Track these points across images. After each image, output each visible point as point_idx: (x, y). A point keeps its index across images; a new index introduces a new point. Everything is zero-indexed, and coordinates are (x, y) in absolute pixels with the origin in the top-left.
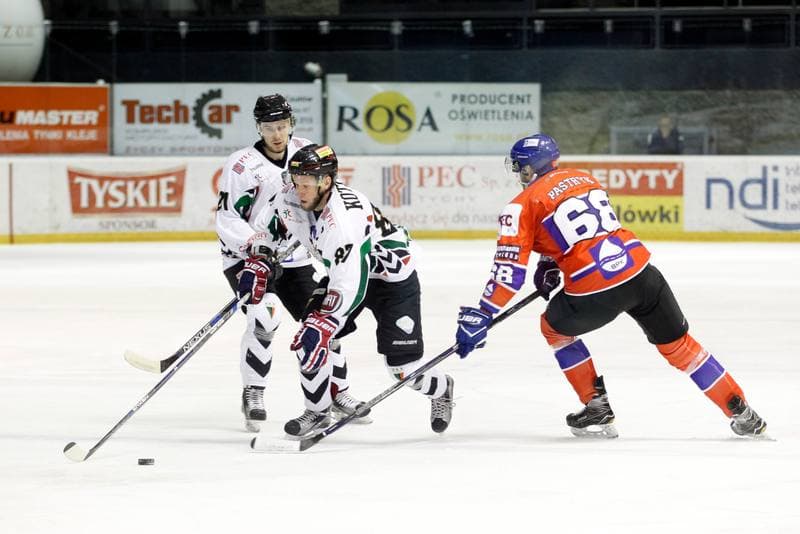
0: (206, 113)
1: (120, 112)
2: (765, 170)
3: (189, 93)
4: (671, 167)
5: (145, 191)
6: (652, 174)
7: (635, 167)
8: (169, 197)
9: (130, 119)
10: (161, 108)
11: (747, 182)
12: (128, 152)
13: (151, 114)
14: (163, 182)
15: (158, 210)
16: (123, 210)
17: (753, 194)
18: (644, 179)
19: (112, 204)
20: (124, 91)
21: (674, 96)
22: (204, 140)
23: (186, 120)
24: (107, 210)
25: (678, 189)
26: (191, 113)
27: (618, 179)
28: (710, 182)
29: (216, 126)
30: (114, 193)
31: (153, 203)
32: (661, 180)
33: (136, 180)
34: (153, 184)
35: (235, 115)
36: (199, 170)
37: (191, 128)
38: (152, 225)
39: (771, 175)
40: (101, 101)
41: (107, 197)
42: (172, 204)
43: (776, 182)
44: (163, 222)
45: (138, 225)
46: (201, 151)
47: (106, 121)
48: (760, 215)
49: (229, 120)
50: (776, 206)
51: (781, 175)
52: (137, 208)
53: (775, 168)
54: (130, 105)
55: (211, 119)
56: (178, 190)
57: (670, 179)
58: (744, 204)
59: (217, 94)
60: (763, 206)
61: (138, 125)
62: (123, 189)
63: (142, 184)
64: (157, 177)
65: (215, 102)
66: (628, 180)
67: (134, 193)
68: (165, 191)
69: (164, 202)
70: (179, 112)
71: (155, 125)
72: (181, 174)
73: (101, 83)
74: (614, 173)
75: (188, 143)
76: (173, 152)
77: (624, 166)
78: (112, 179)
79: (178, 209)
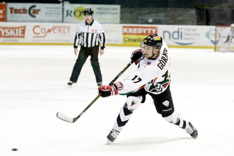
0: (32, 11)
1: (9, 11)
2: (179, 29)
3: (27, 6)
4: (154, 28)
5: (15, 32)
6: (149, 30)
7: (145, 28)
8: (22, 33)
9: (11, 12)
10: (20, 10)
11: (174, 32)
12: (11, 21)
13: (17, 11)
14: (20, 29)
15: (18, 37)
16: (9, 37)
17: (176, 36)
18: (147, 31)
19: (6, 35)
20: (10, 5)
21: (155, 9)
22: (31, 18)
23: (26, 13)
24: (5, 36)
26: (28, 11)
27: (140, 31)
28: (164, 32)
29: (34, 15)
30: (7, 32)
31: (17, 35)
32: (151, 31)
33: (13, 28)
34: (17, 30)
36: (29, 26)
37: (27, 15)
38: (17, 41)
39: (180, 31)
40: (3, 7)
41: (5, 33)
42: (22, 35)
43: (181, 33)
44: (20, 40)
45: (13, 41)
46: (30, 21)
47: (5, 13)
48: (177, 41)
49: (38, 13)
50: (181, 38)
51: (183, 31)
52: (13, 36)
53: (181, 29)
54: (11, 9)
55: (33, 13)
56: (24, 31)
57: (154, 31)
58: (173, 38)
59: (34, 6)
60: (178, 39)
61: (13, 14)
62: (9, 31)
63: (14, 30)
64: (18, 28)
65: (34, 8)
66: (143, 31)
67: (12, 32)
68: (20, 32)
69: (20, 35)
70: (24, 11)
71: (18, 14)
72: (24, 27)
73: (4, 3)
74: (139, 29)
75: (27, 19)
76: (23, 21)
77: (142, 27)
78: (6, 28)
79: (23, 37)
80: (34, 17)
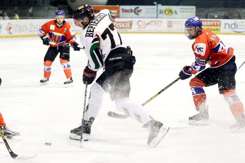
0: (136, 11)
1: (121, 11)
2: (235, 22)
3: (133, 7)
4: (218, 21)
5: (125, 25)
6: (215, 23)
7: (212, 21)
8: (130, 26)
9: (123, 12)
10: (128, 10)
11: (232, 24)
12: (123, 18)
13: (126, 11)
14: (129, 23)
15: (128, 28)
16: (121, 28)
17: (233, 26)
18: (214, 24)
19: (119, 27)
20: (122, 7)
21: (219, 9)
22: (136, 16)
23: (132, 12)
25: (220, 25)
26: (134, 11)
27: (209, 23)
28: (225, 24)
29: (138, 13)
30: (120, 25)
31: (127, 26)
32: (217, 24)
33: (124, 22)
34: (127, 23)
35: (141, 11)
36: (135, 21)
37: (133, 14)
38: (126, 30)
39: (236, 23)
40: (117, 9)
41: (119, 26)
43: (237, 25)
44: (129, 30)
45: (124, 31)
46: (135, 18)
47: (118, 12)
48: (234, 30)
49: (140, 12)
50: (237, 28)
51: (238, 23)
52: (124, 28)
53: (237, 22)
54: (123, 9)
56: (131, 24)
58: (232, 28)
59: (138, 8)
60: (235, 28)
61: (124, 13)
62: (121, 24)
64: (127, 22)
65: (138, 9)
66: (211, 24)
67: (123, 25)
68: (129, 25)
69: (129, 27)
70: (131, 11)
72: (132, 22)
73: (118, 6)
74: (208, 22)
75: (133, 16)
76: (131, 18)
77: (210, 21)
78: (119, 22)
79: (131, 28)
80: (138, 14)
